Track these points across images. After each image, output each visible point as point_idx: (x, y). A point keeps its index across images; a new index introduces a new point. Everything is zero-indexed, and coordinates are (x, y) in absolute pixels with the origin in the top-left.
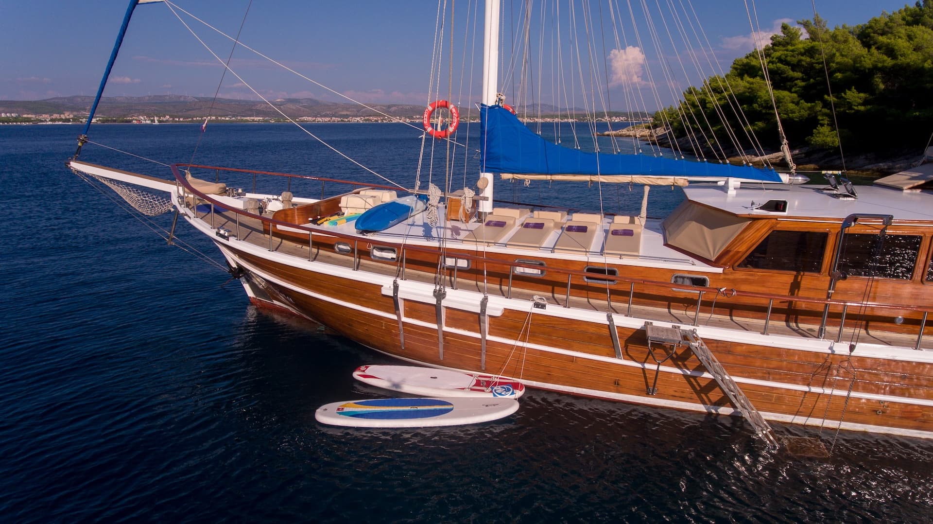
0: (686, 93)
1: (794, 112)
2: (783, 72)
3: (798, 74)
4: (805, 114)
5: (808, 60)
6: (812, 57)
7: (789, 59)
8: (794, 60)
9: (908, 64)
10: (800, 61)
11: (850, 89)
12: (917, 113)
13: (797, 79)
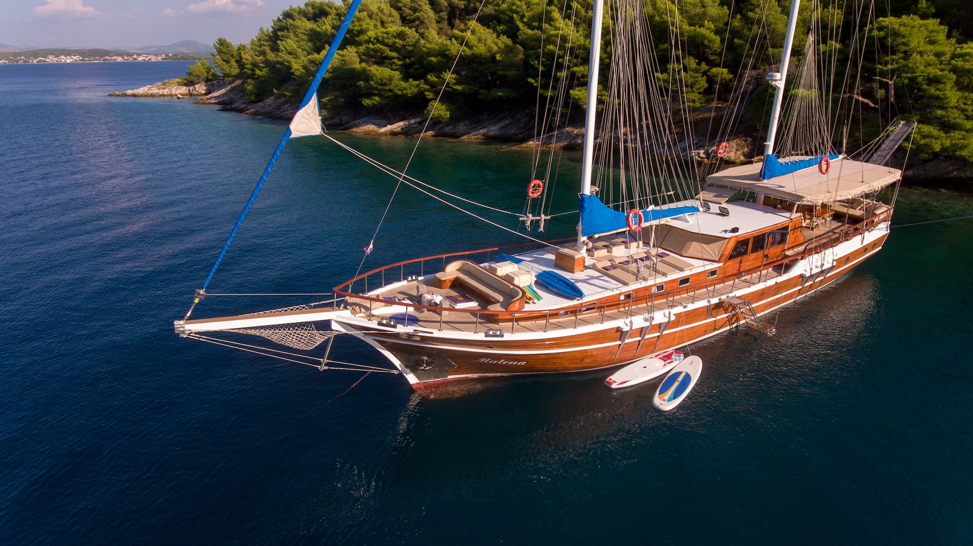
0: (217, 45)
1: (406, 90)
2: (383, 52)
3: (394, 54)
4: (416, 90)
5: (401, 42)
6: (404, 40)
7: (386, 40)
8: (390, 41)
9: (481, 54)
10: (394, 43)
11: (445, 72)
12: (501, 94)
13: (394, 58)
